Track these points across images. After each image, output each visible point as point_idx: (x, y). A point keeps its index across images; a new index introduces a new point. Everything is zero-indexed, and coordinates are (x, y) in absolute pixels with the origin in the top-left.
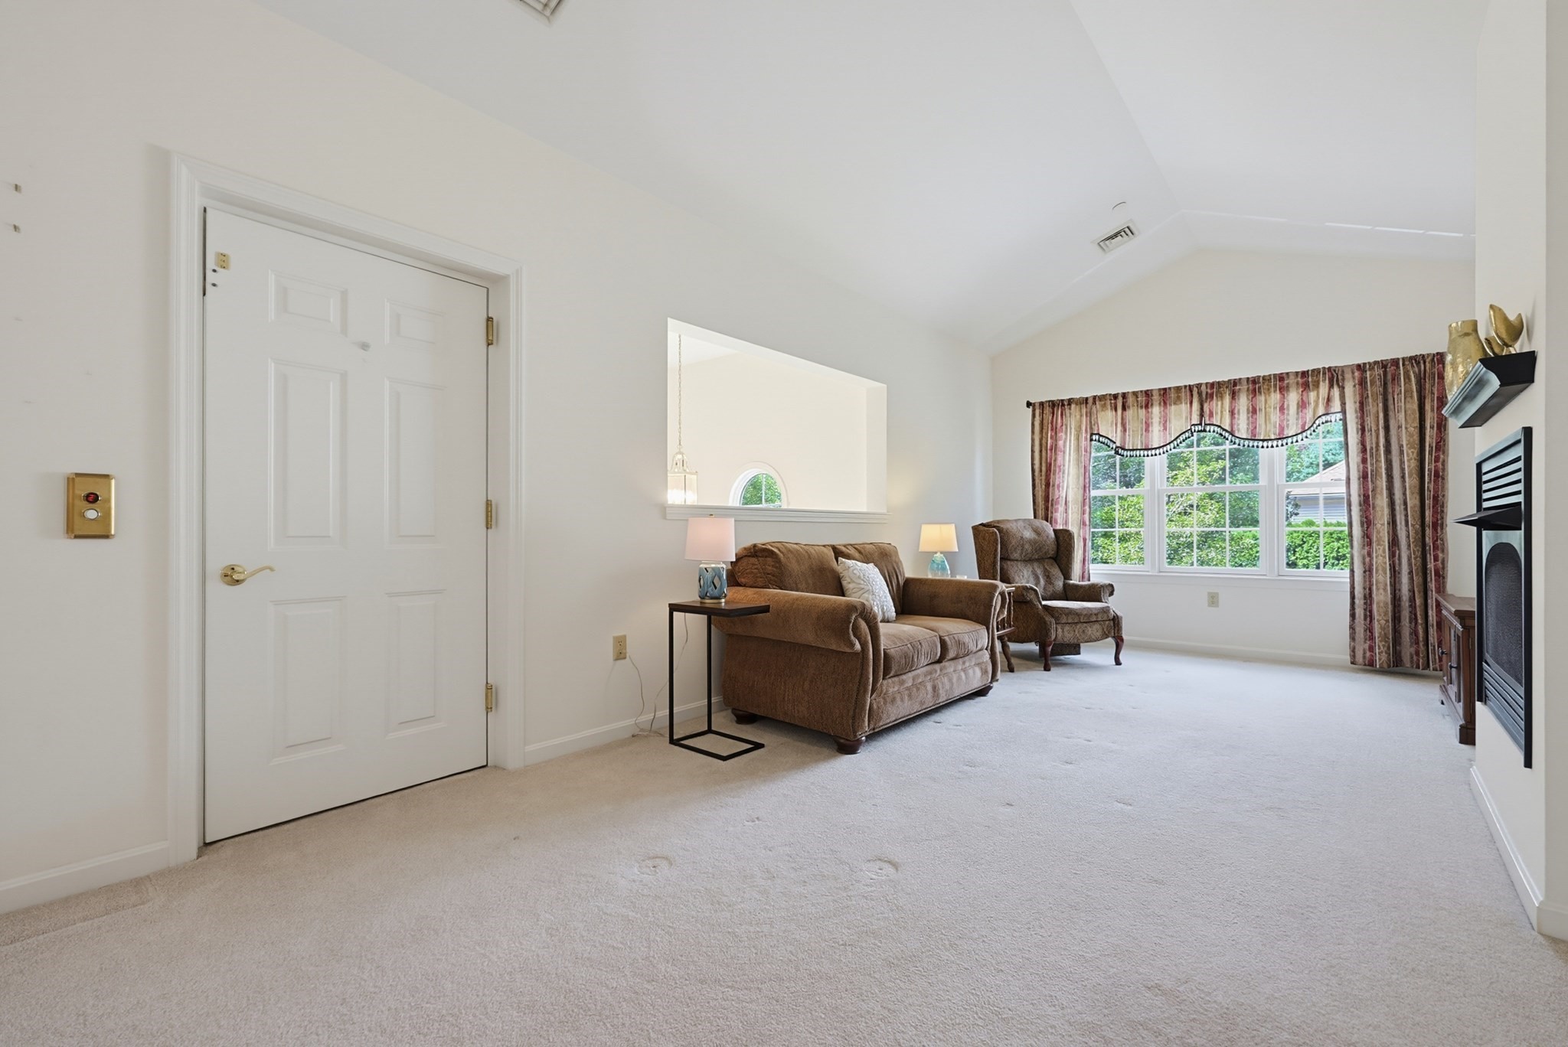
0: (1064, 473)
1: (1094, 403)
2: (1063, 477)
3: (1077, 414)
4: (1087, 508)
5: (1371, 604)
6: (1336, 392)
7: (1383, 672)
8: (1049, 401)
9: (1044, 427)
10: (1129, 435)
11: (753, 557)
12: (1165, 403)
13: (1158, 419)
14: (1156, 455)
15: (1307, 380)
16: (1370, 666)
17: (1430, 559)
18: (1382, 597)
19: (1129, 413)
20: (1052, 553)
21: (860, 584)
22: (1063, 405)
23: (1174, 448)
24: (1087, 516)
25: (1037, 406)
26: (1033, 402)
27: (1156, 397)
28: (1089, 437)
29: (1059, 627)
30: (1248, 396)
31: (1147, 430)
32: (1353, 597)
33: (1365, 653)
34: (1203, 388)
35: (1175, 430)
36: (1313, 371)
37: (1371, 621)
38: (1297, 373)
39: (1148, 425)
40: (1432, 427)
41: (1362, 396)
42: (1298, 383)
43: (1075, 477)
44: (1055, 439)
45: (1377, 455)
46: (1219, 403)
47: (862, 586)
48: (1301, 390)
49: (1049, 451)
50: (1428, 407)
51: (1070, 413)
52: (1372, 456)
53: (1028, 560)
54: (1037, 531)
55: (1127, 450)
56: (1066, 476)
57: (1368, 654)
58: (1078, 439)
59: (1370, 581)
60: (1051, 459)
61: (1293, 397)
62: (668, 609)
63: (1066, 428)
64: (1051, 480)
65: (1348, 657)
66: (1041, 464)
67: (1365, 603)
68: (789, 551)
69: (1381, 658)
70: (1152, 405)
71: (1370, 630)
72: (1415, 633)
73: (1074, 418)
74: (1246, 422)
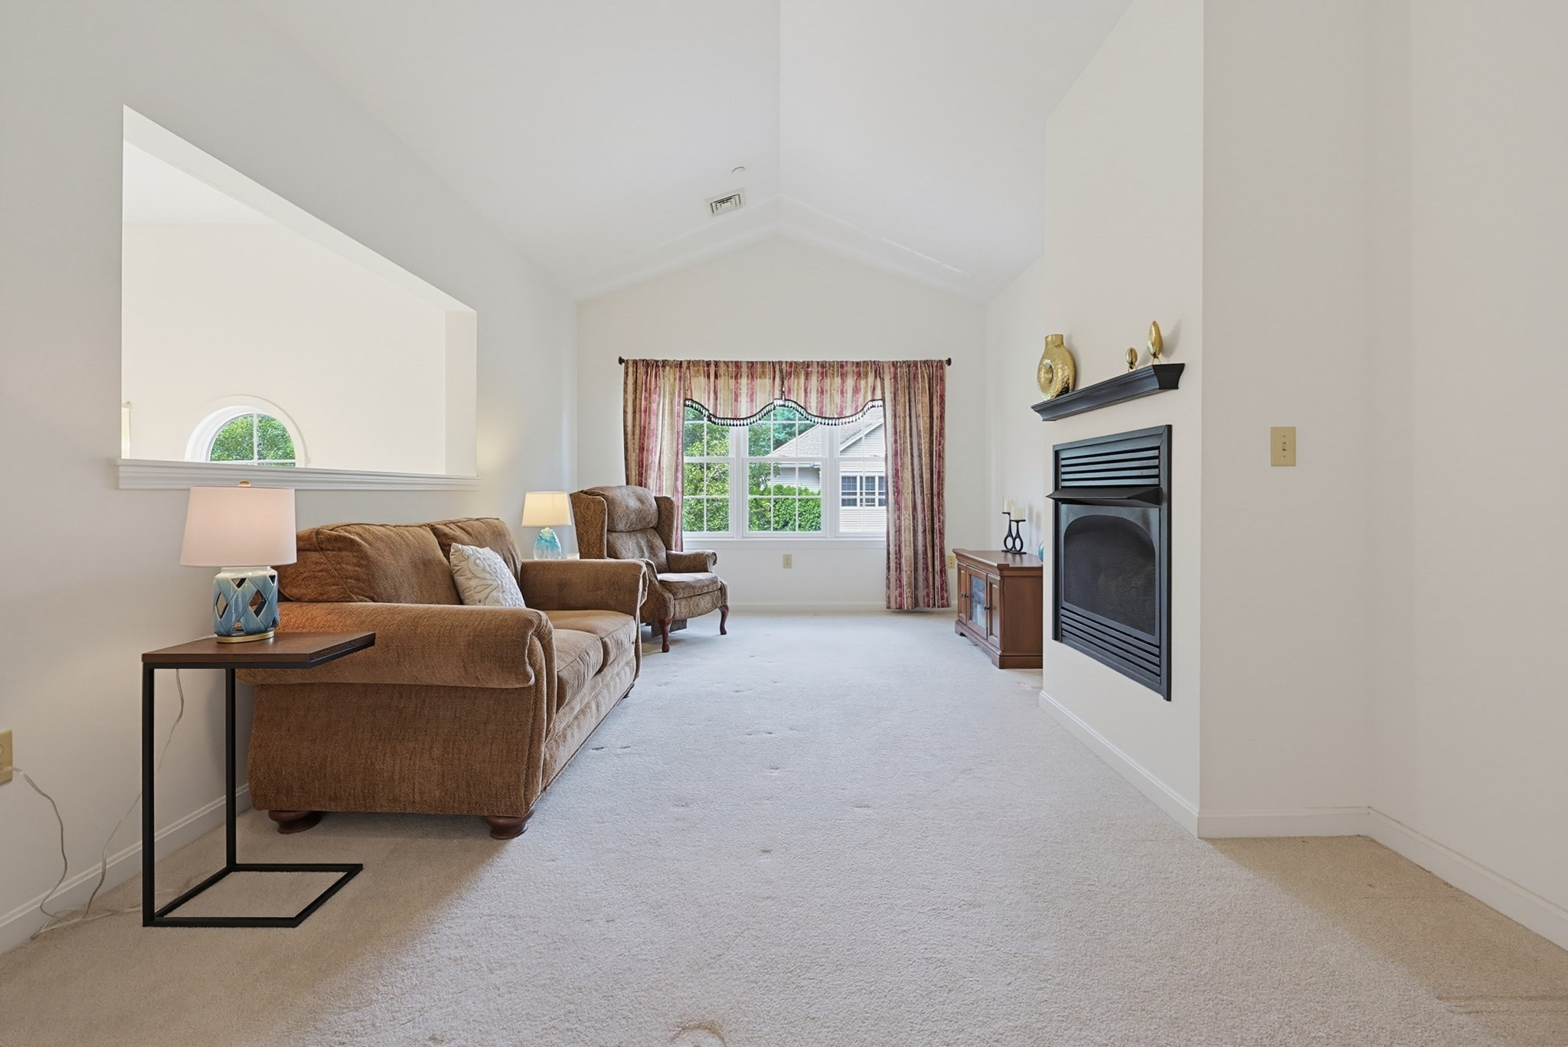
0: (656, 438)
1: (688, 367)
2: (656, 441)
3: (671, 377)
4: (680, 475)
5: (900, 559)
6: (878, 381)
7: (908, 612)
8: (644, 360)
9: (638, 387)
10: (720, 404)
11: (316, 551)
12: (752, 377)
13: (746, 391)
14: (744, 425)
15: (861, 369)
16: (900, 610)
17: (936, 519)
18: (907, 553)
19: (721, 382)
20: (654, 522)
21: (485, 579)
22: (657, 366)
23: (760, 419)
24: (679, 483)
25: (630, 363)
26: (625, 359)
27: (744, 369)
28: (682, 401)
29: (677, 603)
30: (818, 377)
31: (736, 400)
32: (889, 553)
33: (896, 599)
34: (784, 365)
35: (760, 403)
36: (864, 362)
37: (900, 572)
38: (853, 362)
39: (736, 396)
40: (937, 418)
41: (895, 387)
42: (853, 372)
43: (669, 442)
44: (648, 399)
45: (904, 437)
46: (796, 381)
47: (490, 582)
48: (855, 378)
49: (643, 414)
50: (935, 402)
51: (664, 375)
52: (900, 438)
53: (632, 531)
54: (641, 500)
55: (719, 418)
56: (659, 440)
57: (899, 599)
58: (672, 403)
59: (899, 540)
60: (645, 422)
61: (850, 382)
62: (141, 664)
63: (660, 391)
64: (645, 444)
65: (885, 603)
66: (634, 426)
67: (896, 558)
68: (378, 538)
69: (907, 603)
70: (741, 376)
71: (899, 580)
72: (927, 579)
73: (668, 380)
74: (816, 400)
